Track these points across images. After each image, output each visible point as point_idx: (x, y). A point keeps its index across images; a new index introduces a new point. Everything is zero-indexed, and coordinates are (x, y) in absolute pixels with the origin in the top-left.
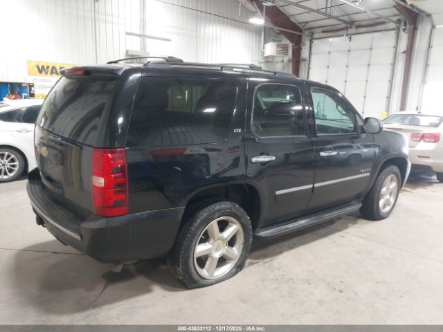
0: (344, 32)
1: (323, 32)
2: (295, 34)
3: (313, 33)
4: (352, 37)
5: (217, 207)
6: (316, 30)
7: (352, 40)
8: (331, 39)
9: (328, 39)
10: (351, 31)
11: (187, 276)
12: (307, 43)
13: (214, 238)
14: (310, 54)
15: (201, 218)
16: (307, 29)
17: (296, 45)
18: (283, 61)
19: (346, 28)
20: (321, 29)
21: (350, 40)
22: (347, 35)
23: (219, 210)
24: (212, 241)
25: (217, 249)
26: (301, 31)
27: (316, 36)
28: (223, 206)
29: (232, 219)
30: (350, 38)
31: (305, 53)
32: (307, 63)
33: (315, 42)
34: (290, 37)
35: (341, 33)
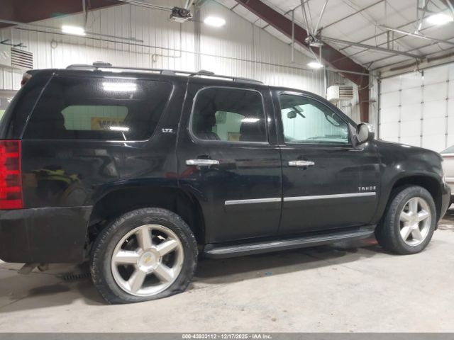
0: (415, 68)
1: (392, 70)
2: (360, 75)
3: (380, 73)
4: (425, 71)
5: (150, 211)
6: (385, 69)
7: (425, 74)
8: (401, 76)
9: (397, 77)
10: (422, 66)
11: (100, 281)
12: (375, 84)
13: (143, 248)
14: (379, 95)
15: (127, 218)
16: (375, 69)
17: (363, 86)
18: (350, 105)
19: (417, 63)
20: (389, 68)
21: (423, 75)
22: (418, 70)
23: (151, 215)
24: (140, 250)
25: (146, 263)
26: (367, 72)
27: (383, 75)
28: (158, 212)
29: (169, 231)
30: (423, 73)
31: (373, 94)
32: (376, 104)
33: (383, 81)
34: (355, 79)
35: (410, 69)
